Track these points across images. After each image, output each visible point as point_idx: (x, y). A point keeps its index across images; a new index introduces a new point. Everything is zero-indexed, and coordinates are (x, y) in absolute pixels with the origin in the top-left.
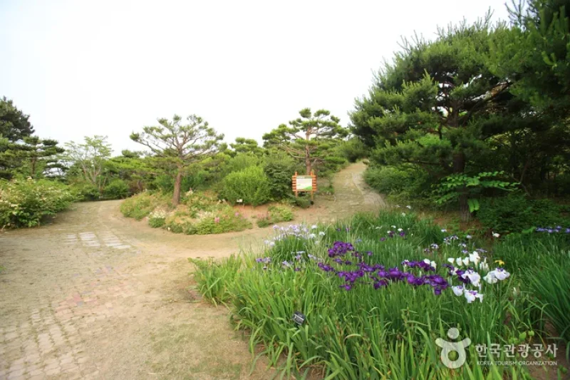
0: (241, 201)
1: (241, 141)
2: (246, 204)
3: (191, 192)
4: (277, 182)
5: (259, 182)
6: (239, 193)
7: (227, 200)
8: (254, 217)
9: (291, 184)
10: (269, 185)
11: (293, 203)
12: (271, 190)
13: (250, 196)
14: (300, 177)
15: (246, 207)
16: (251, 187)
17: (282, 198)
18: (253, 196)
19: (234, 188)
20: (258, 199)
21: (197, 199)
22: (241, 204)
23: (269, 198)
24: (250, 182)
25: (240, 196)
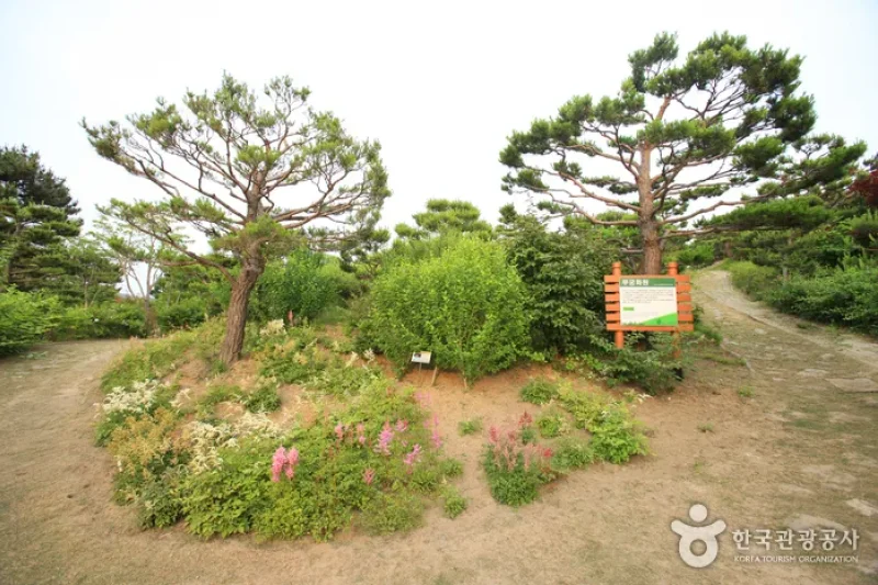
0: (426, 357)
1: (438, 206)
2: (444, 367)
3: (278, 324)
4: (553, 295)
5: (492, 290)
6: (421, 330)
7: (378, 352)
8: (469, 430)
9: (599, 305)
10: (527, 306)
11: (617, 374)
12: (534, 325)
13: (455, 342)
14: (631, 280)
15: (444, 380)
16: (463, 312)
17: (562, 354)
18: (467, 343)
19: (403, 313)
20: (487, 354)
21: (292, 344)
22: (427, 367)
23: (525, 352)
24: (459, 292)
25: (423, 341)
